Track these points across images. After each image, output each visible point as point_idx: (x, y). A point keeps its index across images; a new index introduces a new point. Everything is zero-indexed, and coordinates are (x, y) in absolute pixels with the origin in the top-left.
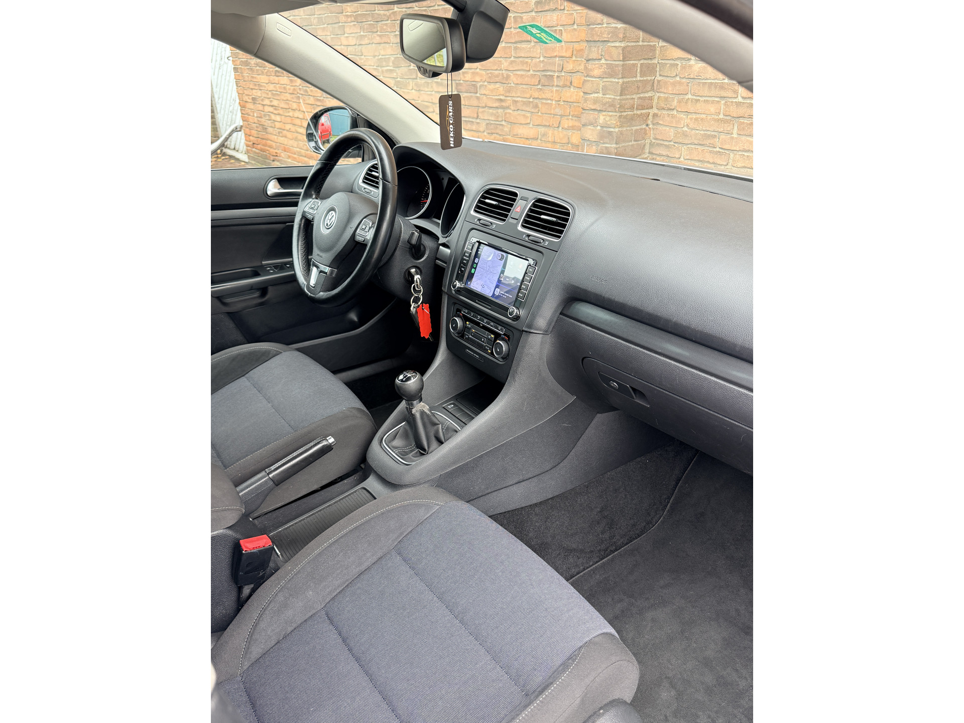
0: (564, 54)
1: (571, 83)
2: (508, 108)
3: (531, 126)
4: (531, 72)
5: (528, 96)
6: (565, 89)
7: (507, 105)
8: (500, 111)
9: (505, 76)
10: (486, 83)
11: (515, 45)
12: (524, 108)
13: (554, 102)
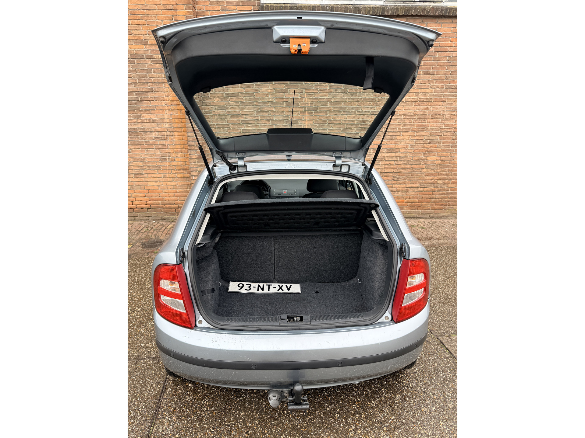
0: (170, 152)
1: (175, 160)
2: (145, 169)
3: (158, 173)
4: (156, 157)
5: (155, 164)
6: (172, 162)
7: (145, 168)
8: (141, 170)
9: (143, 159)
10: (132, 162)
11: (146, 149)
12: (154, 168)
13: (168, 166)
